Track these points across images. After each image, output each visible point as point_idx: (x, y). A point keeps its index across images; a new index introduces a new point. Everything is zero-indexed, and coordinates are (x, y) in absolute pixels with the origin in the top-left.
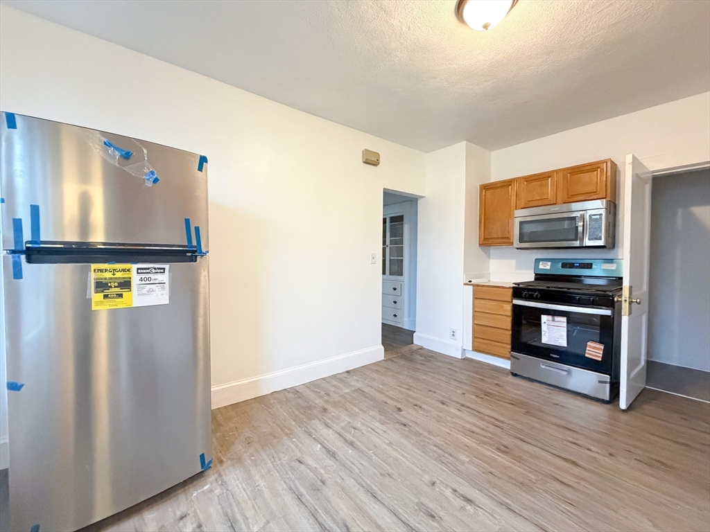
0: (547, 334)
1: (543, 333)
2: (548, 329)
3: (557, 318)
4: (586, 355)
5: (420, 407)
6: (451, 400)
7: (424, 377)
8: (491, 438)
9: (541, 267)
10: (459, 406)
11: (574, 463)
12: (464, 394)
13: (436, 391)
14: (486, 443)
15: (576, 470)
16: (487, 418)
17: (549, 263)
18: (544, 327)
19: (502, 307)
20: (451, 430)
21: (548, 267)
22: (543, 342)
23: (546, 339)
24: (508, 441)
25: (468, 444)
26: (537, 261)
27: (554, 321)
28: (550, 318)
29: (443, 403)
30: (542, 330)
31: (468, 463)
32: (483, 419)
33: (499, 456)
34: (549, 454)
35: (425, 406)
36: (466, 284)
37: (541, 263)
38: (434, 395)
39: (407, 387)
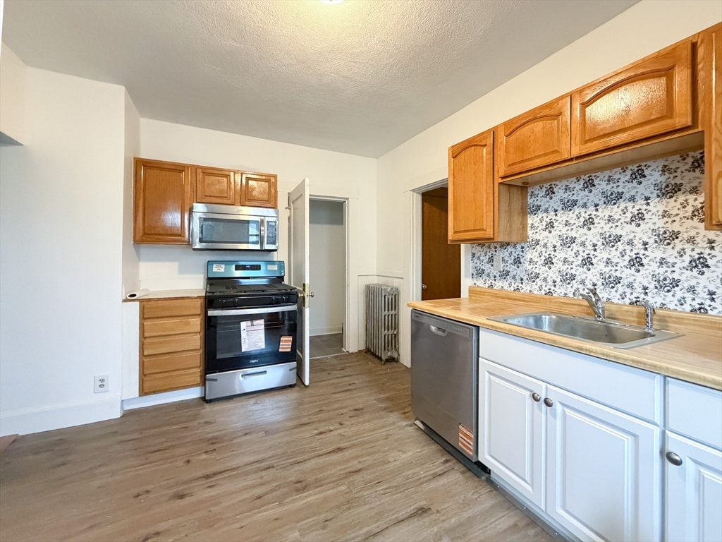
0: (246, 342)
1: (242, 341)
2: (248, 335)
3: (256, 322)
4: (280, 350)
5: (157, 534)
6: (185, 483)
7: (98, 483)
8: (278, 487)
9: (215, 269)
10: (204, 482)
11: (339, 449)
12: (188, 461)
13: (149, 487)
14: (285, 496)
15: (347, 454)
16: (249, 468)
17: (223, 266)
18: (243, 334)
19: (188, 323)
20: (238, 521)
21: (222, 270)
22: (243, 350)
23: (245, 347)
24: (293, 474)
25: (275, 517)
26: (210, 263)
27: (252, 325)
28: (249, 323)
29: (182, 497)
30: (242, 338)
31: (302, 535)
32: (247, 474)
33: (306, 497)
34: (324, 456)
35: (161, 527)
36: (125, 301)
37: (214, 266)
38: (151, 496)
39: (86, 526)
